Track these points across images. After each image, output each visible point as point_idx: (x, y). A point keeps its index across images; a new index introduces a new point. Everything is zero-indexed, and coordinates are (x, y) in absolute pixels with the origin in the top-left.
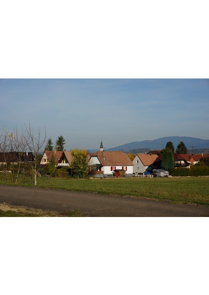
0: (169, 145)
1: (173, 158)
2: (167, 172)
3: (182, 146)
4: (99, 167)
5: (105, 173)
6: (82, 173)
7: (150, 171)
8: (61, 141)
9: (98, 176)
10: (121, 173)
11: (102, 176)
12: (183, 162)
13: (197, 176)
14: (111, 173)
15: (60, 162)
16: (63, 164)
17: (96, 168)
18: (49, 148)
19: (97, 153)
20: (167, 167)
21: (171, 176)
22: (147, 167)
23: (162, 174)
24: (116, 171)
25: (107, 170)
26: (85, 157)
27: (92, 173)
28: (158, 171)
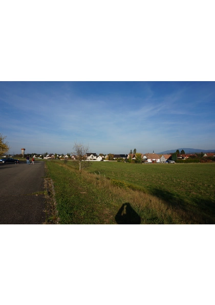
0: (178, 151)
1: (176, 156)
2: (174, 161)
3: (183, 152)
4: (147, 159)
6: (139, 162)
7: (167, 161)
8: (135, 150)
10: (155, 162)
11: (147, 163)
12: (181, 157)
13: (187, 163)
14: (151, 161)
16: (134, 158)
17: (145, 160)
18: (131, 153)
19: (146, 154)
20: (174, 159)
21: (176, 163)
23: (172, 162)
24: (153, 161)
25: (149, 161)
27: (143, 162)
28: (170, 161)
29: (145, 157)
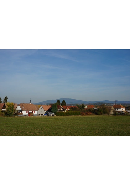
0: (58, 101)
1: (57, 107)
2: (54, 114)
3: (64, 102)
4: (21, 111)
5: (23, 114)
6: (11, 114)
7: (46, 113)
8: (6, 99)
9: (20, 115)
10: (31, 114)
11: (22, 115)
12: (62, 109)
13: (68, 115)
14: (26, 114)
15: (3, 108)
16: (4, 110)
17: (19, 111)
19: (20, 104)
20: (54, 111)
21: (56, 116)
22: (46, 111)
23: (51, 115)
24: (29, 113)
25: (25, 113)
26: (13, 106)
27: (16, 114)
28: (50, 113)
29: (19, 108)
